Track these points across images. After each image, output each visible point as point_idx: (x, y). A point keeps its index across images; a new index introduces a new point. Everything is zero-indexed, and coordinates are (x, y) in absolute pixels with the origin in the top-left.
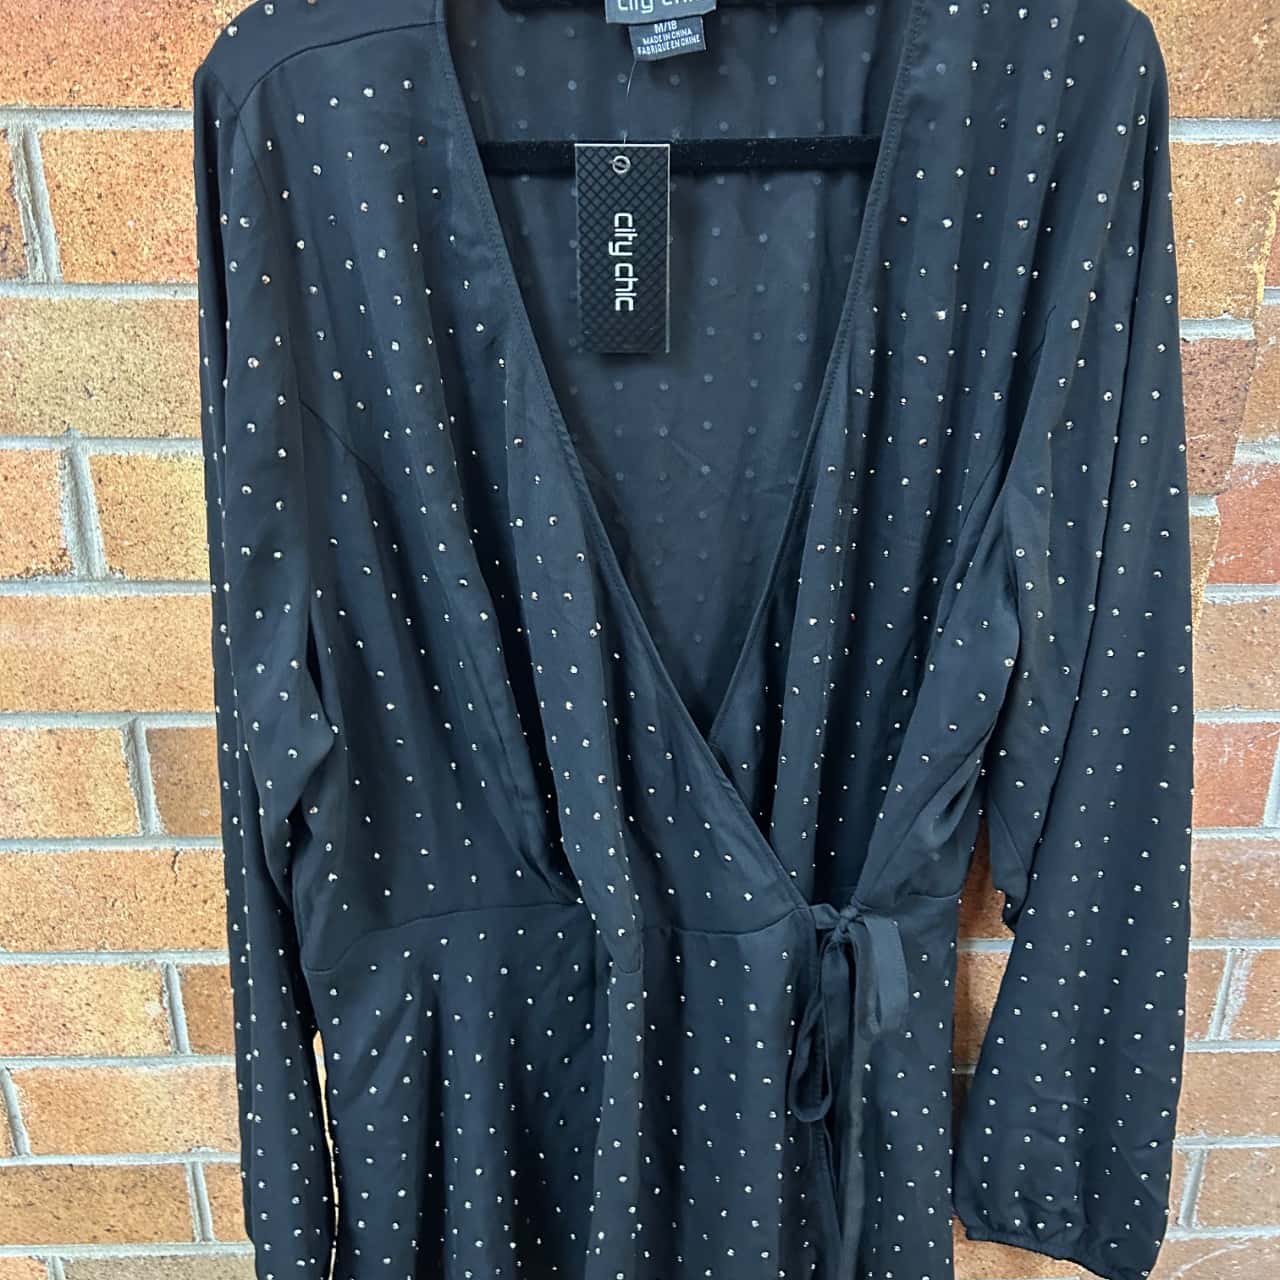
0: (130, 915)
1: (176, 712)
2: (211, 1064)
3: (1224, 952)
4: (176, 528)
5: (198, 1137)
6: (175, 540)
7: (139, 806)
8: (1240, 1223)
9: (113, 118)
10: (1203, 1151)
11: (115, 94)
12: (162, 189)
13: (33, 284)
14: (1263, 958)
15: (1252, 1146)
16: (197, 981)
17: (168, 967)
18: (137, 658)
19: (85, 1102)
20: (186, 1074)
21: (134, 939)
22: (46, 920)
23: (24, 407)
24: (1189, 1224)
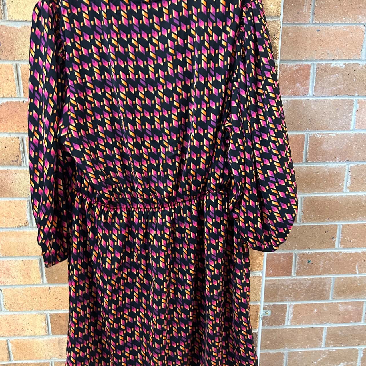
0: (39, 302)
2: (56, 337)
3: (287, 305)
5: (53, 355)
7: (42, 277)
10: (287, 352)
13: (23, 167)
14: (296, 306)
15: (298, 351)
16: (54, 317)
17: (47, 314)
19: (27, 347)
20: (51, 340)
21: (40, 308)
22: (19, 304)
23: (19, 192)
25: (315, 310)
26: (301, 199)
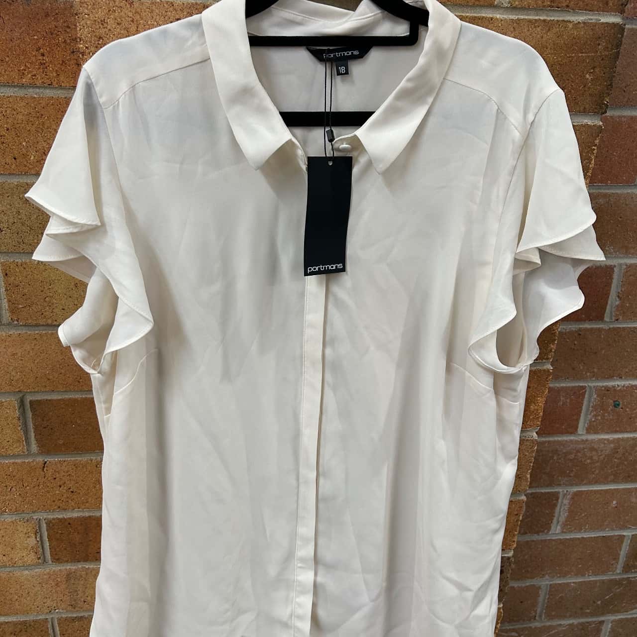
0: (20, 494)
1: (46, 391)
2: (62, 568)
3: (558, 493)
4: (47, 299)
5: (55, 605)
6: (46, 304)
7: (25, 439)
8: (564, 617)
9: (15, 89)
10: (547, 585)
11: (16, 77)
12: (41, 127)
14: (576, 495)
15: (570, 581)
16: (55, 526)
17: (39, 520)
18: (25, 365)
20: (49, 574)
21: (22, 506)
24: (541, 619)
25: (614, 502)
26: (621, 269)
